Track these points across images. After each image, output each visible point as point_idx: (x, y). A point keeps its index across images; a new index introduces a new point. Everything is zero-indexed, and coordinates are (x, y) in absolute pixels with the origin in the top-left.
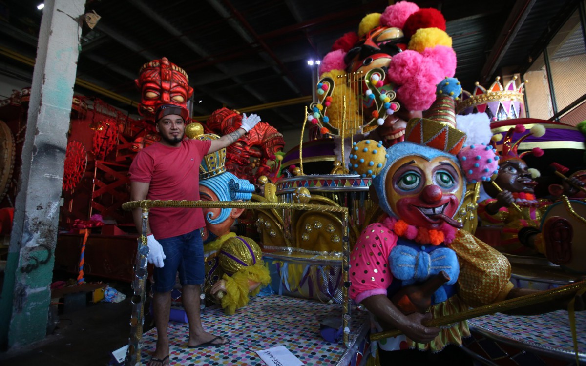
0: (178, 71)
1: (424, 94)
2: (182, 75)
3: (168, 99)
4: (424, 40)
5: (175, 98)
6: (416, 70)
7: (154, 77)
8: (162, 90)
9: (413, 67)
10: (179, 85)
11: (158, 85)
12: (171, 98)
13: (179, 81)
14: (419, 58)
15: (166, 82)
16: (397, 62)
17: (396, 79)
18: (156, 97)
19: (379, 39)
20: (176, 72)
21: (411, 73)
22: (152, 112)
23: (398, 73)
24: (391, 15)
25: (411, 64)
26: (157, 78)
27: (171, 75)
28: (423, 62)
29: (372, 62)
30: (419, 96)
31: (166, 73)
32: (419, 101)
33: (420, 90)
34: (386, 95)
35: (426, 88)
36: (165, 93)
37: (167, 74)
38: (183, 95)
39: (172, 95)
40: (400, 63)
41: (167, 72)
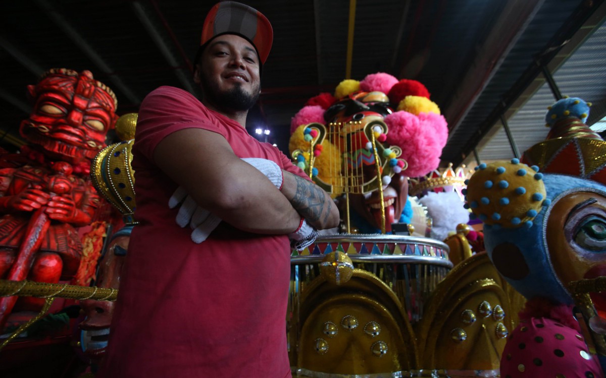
0: (105, 91)
1: (424, 157)
2: (110, 97)
3: (79, 120)
4: (417, 106)
5: (91, 122)
6: (415, 131)
7: (64, 86)
8: (71, 107)
9: (413, 128)
10: (101, 107)
11: (67, 98)
12: (84, 120)
13: (104, 102)
14: (417, 120)
15: (83, 98)
16: (394, 119)
17: (393, 138)
18: (58, 114)
19: (365, 100)
20: (101, 90)
21: (410, 133)
22: (45, 133)
23: (397, 132)
24: (374, 82)
25: (409, 124)
26: (70, 89)
27: (92, 91)
28: (421, 124)
29: (363, 118)
30: (419, 159)
31: (85, 86)
32: (418, 165)
33: (420, 153)
34: (391, 149)
35: (426, 151)
36: (76, 111)
37: (86, 88)
38: (103, 121)
39: (87, 117)
40: (398, 122)
41: (88, 85)
